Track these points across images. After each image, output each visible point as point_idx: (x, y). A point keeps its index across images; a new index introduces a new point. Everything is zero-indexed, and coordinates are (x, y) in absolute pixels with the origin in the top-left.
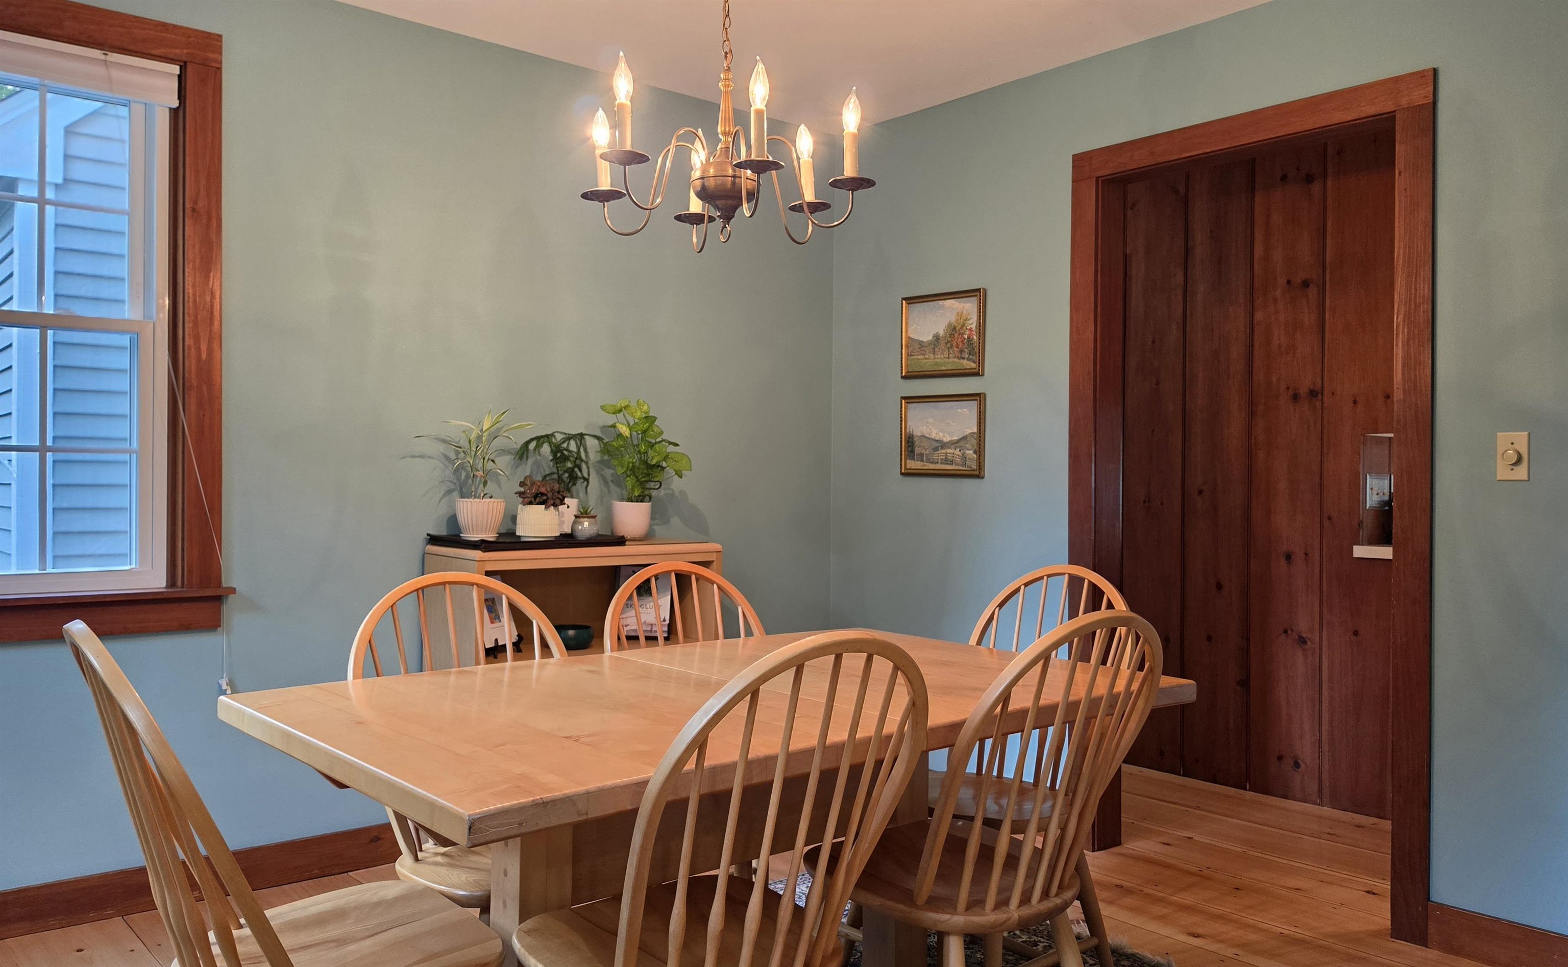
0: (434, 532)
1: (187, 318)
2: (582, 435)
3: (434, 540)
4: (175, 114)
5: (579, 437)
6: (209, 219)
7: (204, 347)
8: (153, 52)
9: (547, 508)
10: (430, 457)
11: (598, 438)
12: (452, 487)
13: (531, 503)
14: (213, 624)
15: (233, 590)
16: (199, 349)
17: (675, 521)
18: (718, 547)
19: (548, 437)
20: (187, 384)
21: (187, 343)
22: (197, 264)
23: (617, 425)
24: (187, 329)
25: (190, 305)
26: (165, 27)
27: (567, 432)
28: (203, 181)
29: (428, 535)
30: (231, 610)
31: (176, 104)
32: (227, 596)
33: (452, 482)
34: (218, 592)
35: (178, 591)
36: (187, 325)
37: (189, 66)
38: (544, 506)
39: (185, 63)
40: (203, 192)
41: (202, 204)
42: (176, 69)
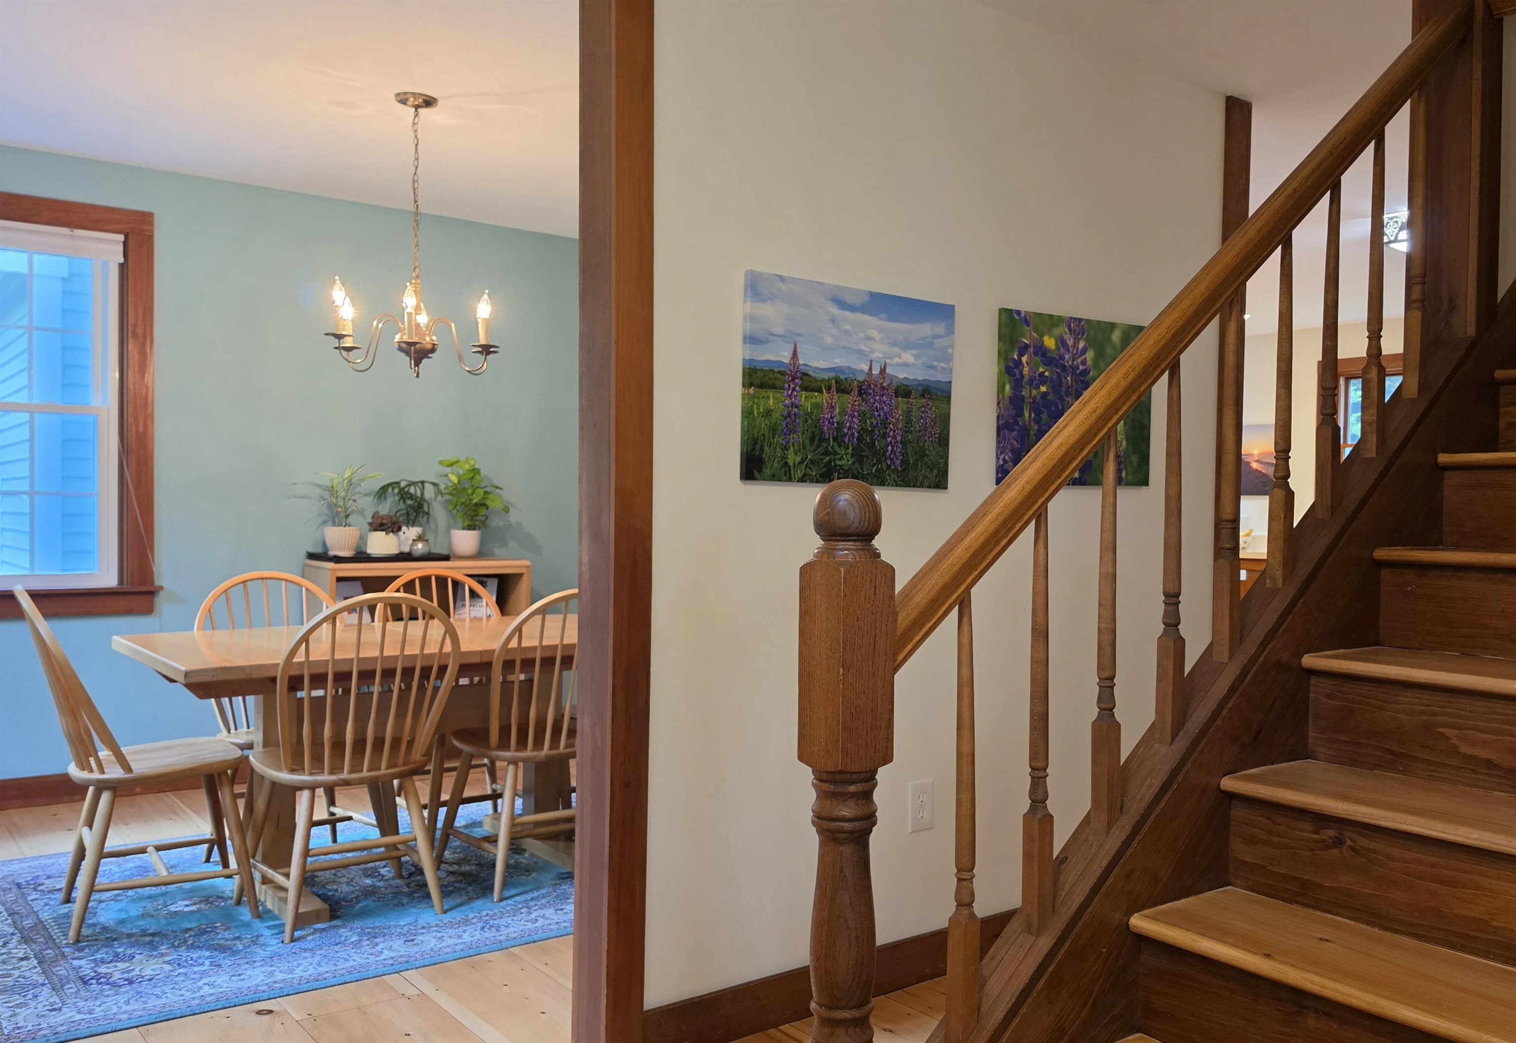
0: (312, 550)
1: (129, 405)
2: (423, 482)
3: (311, 556)
4: (122, 267)
5: (420, 484)
6: (145, 337)
7: (141, 423)
8: (104, 228)
9: (387, 533)
10: (310, 498)
11: (434, 484)
12: (327, 518)
13: (376, 530)
14: (148, 610)
15: (161, 588)
16: (137, 426)
17: (512, 544)
18: (528, 563)
19: (398, 483)
20: (129, 449)
21: (129, 421)
22: (136, 369)
23: (449, 475)
24: (129, 413)
25: (132, 396)
26: (112, 210)
27: (410, 480)
28: (140, 312)
29: (307, 552)
30: (160, 601)
31: (122, 260)
32: (158, 592)
33: (327, 515)
34: (152, 589)
35: (126, 588)
36: (129, 410)
37: (130, 236)
38: (384, 533)
39: (128, 233)
40: (140, 320)
41: (140, 330)
42: (121, 238)
